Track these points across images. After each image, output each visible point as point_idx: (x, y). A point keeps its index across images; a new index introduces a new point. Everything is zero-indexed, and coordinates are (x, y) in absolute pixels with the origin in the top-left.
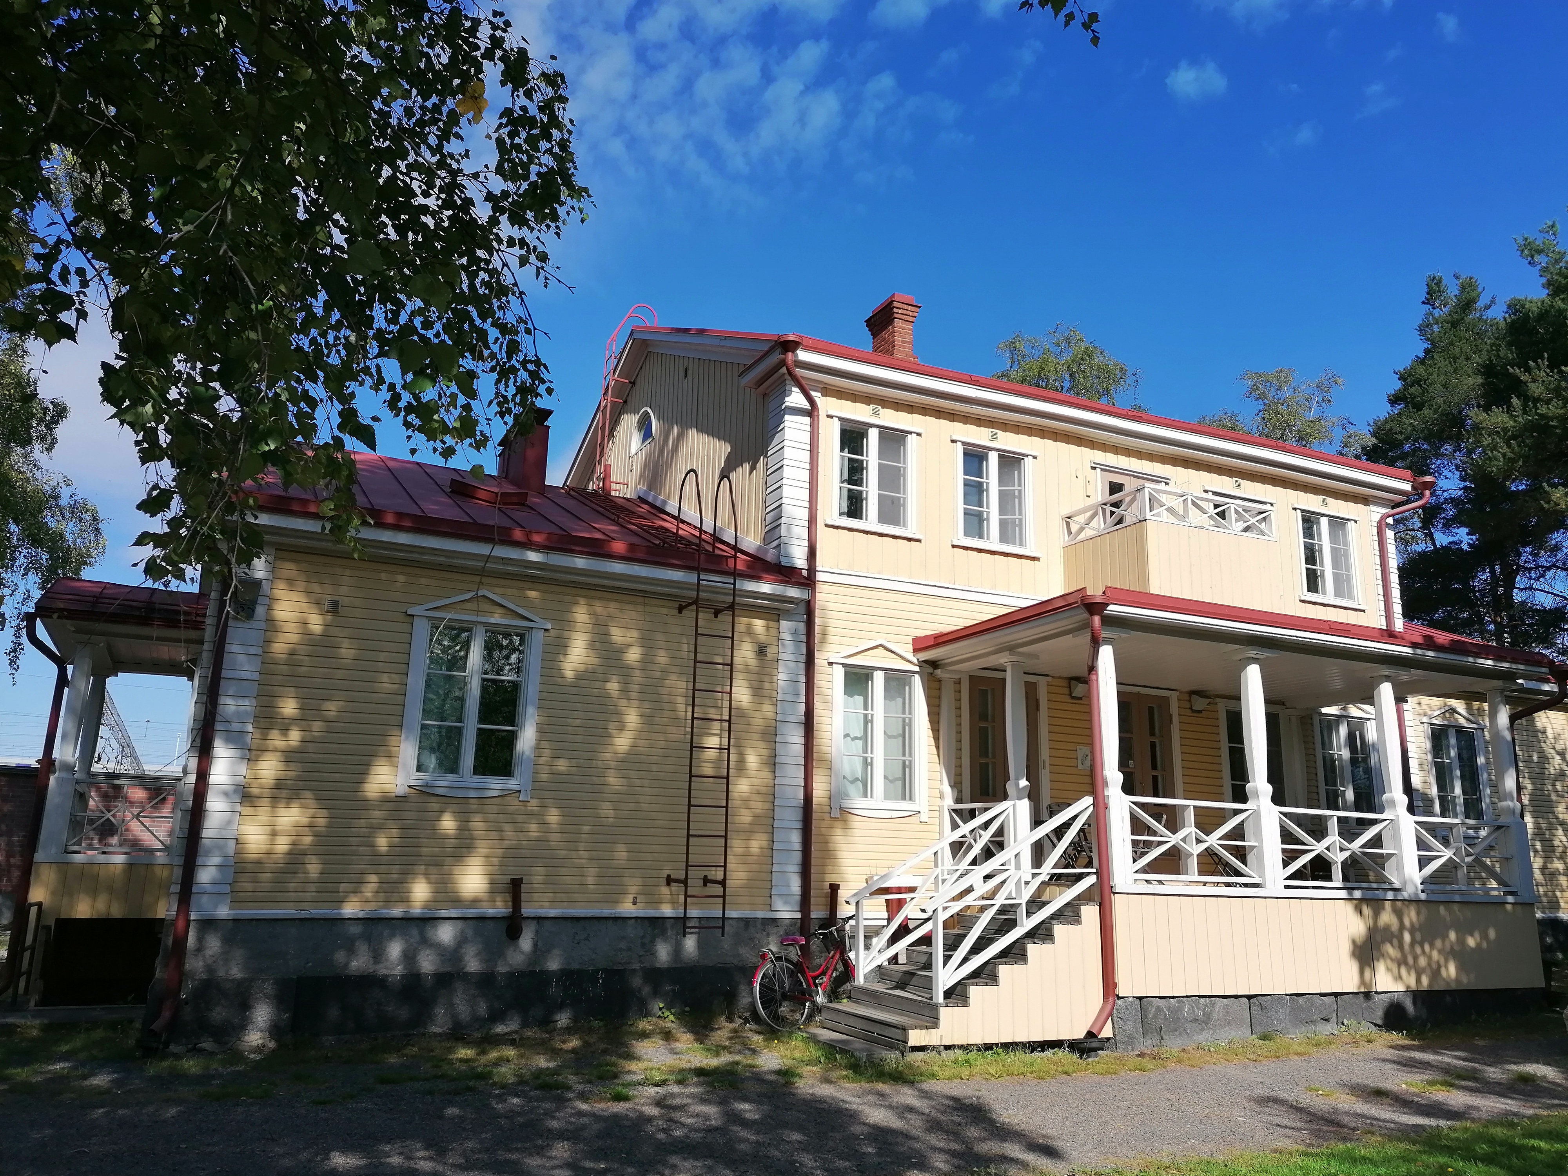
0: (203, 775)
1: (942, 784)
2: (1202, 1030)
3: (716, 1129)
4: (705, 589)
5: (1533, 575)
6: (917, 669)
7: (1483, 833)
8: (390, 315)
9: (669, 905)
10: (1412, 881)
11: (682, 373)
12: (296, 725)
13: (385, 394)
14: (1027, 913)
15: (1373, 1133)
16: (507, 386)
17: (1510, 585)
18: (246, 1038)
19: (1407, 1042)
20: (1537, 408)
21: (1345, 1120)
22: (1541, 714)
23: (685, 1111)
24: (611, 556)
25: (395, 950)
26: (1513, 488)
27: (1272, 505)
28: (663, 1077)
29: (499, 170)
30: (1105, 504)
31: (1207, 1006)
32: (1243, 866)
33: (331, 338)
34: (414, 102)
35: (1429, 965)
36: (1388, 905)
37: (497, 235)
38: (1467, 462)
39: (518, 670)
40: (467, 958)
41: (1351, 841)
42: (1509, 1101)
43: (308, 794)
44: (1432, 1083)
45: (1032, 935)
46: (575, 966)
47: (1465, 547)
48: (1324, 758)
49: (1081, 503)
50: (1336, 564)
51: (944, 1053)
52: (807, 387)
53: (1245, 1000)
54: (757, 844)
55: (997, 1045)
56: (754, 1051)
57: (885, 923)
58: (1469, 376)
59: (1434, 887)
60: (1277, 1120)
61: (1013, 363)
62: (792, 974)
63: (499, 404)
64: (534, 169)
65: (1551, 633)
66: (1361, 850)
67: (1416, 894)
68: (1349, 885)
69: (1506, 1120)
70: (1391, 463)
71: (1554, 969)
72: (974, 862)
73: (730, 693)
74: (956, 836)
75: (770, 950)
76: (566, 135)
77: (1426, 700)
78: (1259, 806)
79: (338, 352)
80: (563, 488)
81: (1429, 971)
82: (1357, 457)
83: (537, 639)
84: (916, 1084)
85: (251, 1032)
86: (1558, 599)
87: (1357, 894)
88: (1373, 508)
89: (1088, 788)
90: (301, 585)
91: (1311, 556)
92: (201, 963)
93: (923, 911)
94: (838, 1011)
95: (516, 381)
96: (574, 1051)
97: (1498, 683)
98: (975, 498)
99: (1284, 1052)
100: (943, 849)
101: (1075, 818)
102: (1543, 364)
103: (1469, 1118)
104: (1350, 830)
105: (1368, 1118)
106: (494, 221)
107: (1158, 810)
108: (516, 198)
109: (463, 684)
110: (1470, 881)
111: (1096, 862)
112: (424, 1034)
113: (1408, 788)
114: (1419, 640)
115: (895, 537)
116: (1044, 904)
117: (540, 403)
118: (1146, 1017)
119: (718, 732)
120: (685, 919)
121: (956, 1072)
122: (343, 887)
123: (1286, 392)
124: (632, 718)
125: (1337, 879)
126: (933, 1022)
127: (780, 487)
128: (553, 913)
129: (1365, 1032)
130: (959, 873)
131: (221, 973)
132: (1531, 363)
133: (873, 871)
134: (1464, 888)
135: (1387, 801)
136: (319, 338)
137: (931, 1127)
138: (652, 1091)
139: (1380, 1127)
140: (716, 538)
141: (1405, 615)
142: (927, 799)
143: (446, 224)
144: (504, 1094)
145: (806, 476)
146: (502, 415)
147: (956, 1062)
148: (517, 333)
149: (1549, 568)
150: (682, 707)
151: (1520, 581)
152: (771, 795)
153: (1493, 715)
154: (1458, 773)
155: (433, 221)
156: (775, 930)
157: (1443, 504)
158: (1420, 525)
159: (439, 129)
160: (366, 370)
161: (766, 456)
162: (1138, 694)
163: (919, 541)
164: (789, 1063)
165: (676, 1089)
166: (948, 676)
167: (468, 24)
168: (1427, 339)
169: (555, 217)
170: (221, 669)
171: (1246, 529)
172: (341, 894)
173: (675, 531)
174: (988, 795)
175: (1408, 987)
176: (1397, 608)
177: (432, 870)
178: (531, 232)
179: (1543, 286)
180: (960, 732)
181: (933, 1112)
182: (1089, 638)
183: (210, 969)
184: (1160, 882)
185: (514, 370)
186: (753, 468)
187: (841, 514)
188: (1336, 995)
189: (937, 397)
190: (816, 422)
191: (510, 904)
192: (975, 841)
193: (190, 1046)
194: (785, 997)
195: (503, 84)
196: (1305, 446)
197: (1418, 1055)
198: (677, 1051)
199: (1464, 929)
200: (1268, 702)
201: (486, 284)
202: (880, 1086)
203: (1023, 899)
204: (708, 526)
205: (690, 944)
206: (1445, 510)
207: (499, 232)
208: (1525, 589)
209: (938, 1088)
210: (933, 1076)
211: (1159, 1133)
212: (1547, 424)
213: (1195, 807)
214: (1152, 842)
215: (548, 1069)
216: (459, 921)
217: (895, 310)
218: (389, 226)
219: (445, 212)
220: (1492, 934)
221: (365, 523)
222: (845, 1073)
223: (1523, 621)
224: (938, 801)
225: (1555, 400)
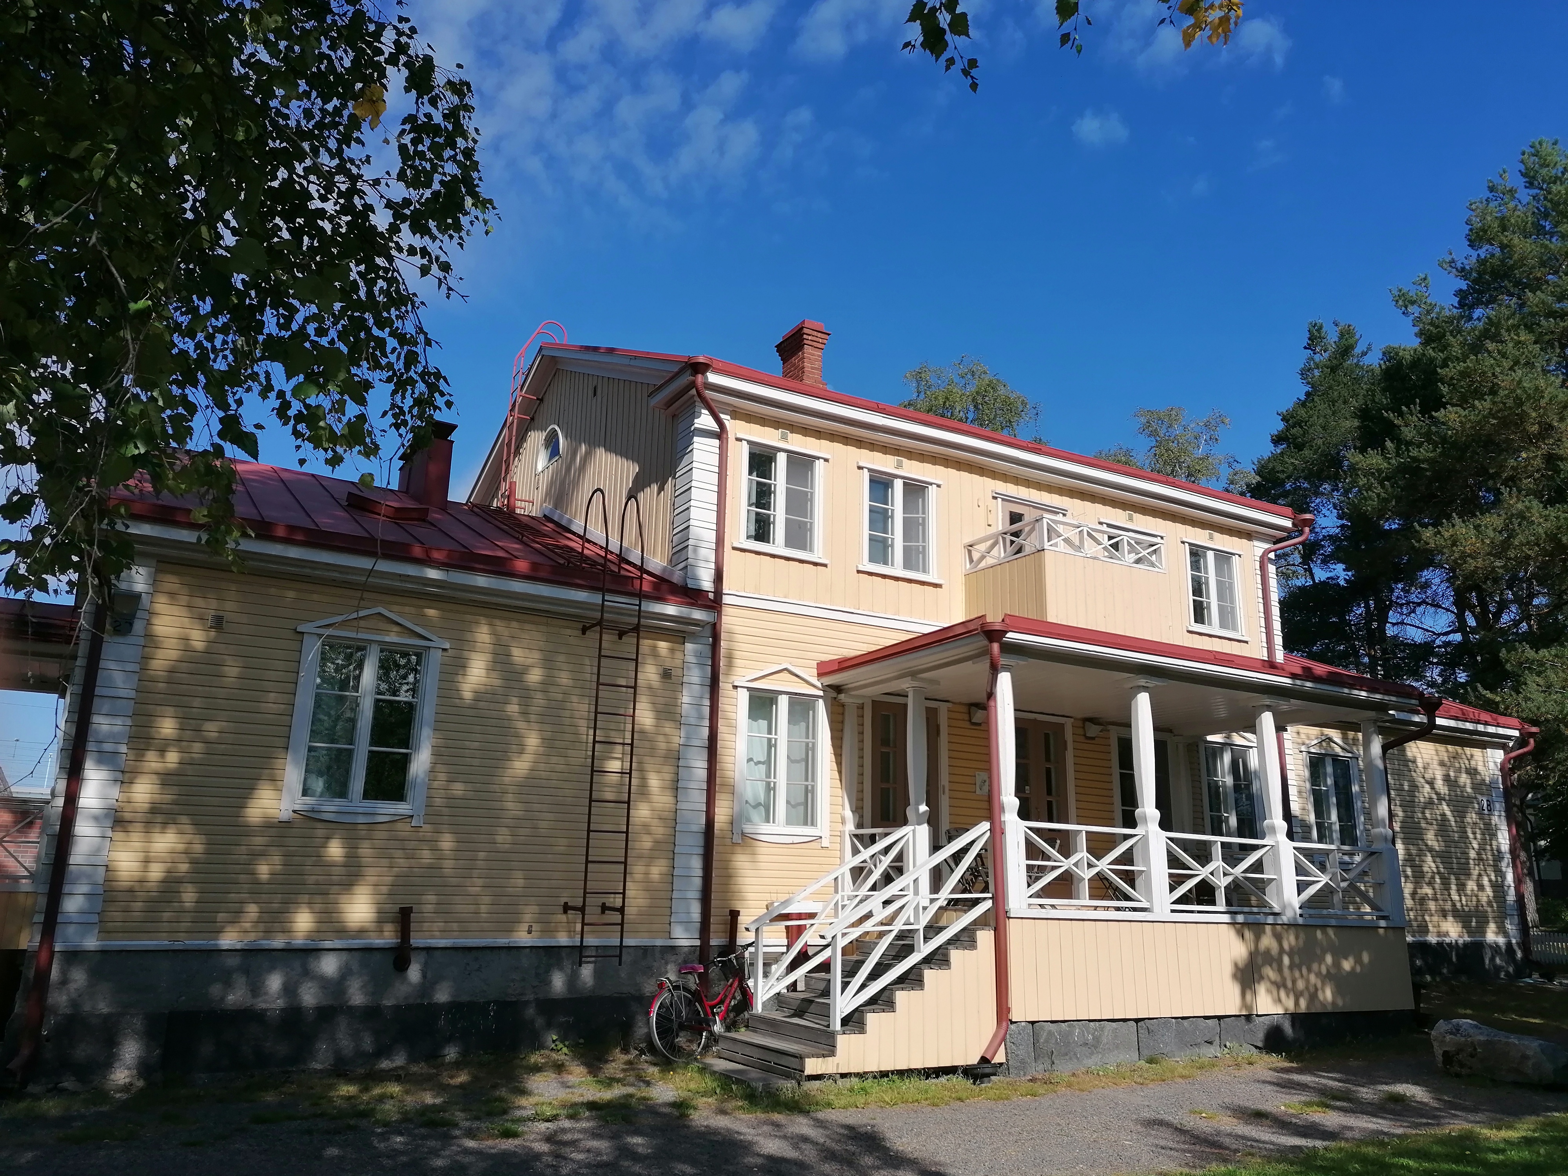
0: (72, 798)
1: (843, 809)
2: (1092, 1054)
3: (605, 1165)
4: (609, 609)
5: (1405, 611)
6: (821, 693)
7: (1357, 859)
8: (282, 321)
9: (564, 934)
10: (1290, 905)
11: (591, 393)
12: (174, 746)
13: (273, 402)
14: (925, 938)
15: (1252, 1155)
16: (403, 397)
17: (1383, 620)
18: (112, 1077)
19: (1287, 1064)
20: (1409, 451)
21: (1227, 1141)
22: (1412, 744)
23: (576, 1147)
24: (512, 575)
25: (275, 982)
26: (1386, 527)
27: (1162, 538)
28: (555, 1112)
29: (401, 176)
30: (1005, 534)
31: (1096, 1030)
32: (1132, 891)
33: (218, 343)
34: (313, 104)
35: (1307, 988)
36: (1268, 929)
37: (397, 243)
38: (1343, 502)
39: (414, 691)
40: (351, 991)
41: (1233, 866)
42: (1380, 1121)
43: (184, 819)
44: (1308, 1104)
45: (928, 960)
46: (465, 998)
47: (1342, 583)
48: (1209, 784)
49: (982, 532)
50: (1221, 597)
51: (840, 1082)
52: (716, 410)
53: (1134, 1024)
54: (657, 871)
55: (893, 1072)
56: (648, 1084)
57: (784, 949)
58: (1347, 419)
59: (1312, 912)
60: (1163, 1143)
61: (919, 392)
62: (689, 1003)
63: (394, 416)
64: (437, 177)
65: (1420, 667)
66: (1243, 875)
67: (1295, 918)
68: (1233, 909)
69: (1376, 1139)
70: (1274, 501)
71: (1423, 991)
72: (874, 888)
73: (633, 716)
74: (856, 861)
75: (668, 978)
76: (471, 144)
77: (1305, 730)
78: (1147, 832)
79: (225, 357)
80: (466, 504)
81: (1306, 994)
82: (1242, 494)
83: (435, 658)
84: (811, 1114)
85: (118, 1070)
86: (1427, 634)
87: (1240, 918)
88: (1256, 543)
89: (985, 813)
90: (184, 600)
91: (1198, 588)
92: (65, 998)
93: (822, 937)
94: (735, 1040)
95: (413, 393)
96: (462, 1086)
97: (1372, 714)
98: (880, 525)
99: (1169, 1075)
100: (843, 874)
101: (972, 843)
102: (1415, 409)
103: (1343, 1139)
104: (1232, 855)
105: (1249, 1140)
106: (394, 229)
107: (1052, 835)
108: (418, 206)
109: (356, 704)
110: (1345, 905)
111: (991, 887)
112: (304, 1071)
113: (1287, 815)
114: (1299, 671)
115: (802, 561)
116: (941, 929)
117: (438, 416)
118: (1038, 1041)
119: (620, 756)
120: (581, 948)
121: (852, 1100)
122: (221, 916)
123: (1177, 430)
124: (533, 741)
125: (1221, 906)
126: (830, 1050)
127: (688, 508)
128: (443, 943)
129: (1247, 1055)
130: (858, 899)
131: (87, 1007)
132: (1404, 408)
133: (774, 897)
134: (1339, 913)
135: (1268, 827)
136: (205, 342)
137: (825, 1157)
138: (543, 1126)
139: (1260, 1148)
140: (622, 559)
141: (1285, 647)
142: (829, 824)
143: (343, 230)
144: (387, 1132)
145: (714, 498)
146: (397, 426)
147: (851, 1090)
148: (416, 344)
149: (1419, 604)
150: (583, 730)
151: (1393, 617)
152: (673, 820)
153: (1367, 745)
154: (1334, 800)
155: (330, 226)
156: (673, 958)
157: (1321, 540)
158: (1300, 560)
159: (339, 133)
160: (254, 377)
161: (674, 478)
162: (1035, 720)
163: (825, 565)
164: (684, 1094)
165: (567, 1124)
166: (851, 700)
167: (372, 28)
168: (1308, 383)
169: (458, 227)
170: (95, 686)
171: (1138, 561)
172: (218, 924)
173: (580, 550)
174: (889, 820)
175: (1286, 1010)
176: (1278, 640)
177: (318, 899)
178: (433, 242)
179: (1416, 335)
180: (862, 757)
181: (828, 1142)
182: (988, 665)
183: (74, 1004)
184: (1053, 906)
185: (412, 382)
186: (661, 489)
187: (748, 537)
188: (1219, 1018)
189: (845, 423)
190: (725, 444)
191: (399, 934)
192: (875, 866)
193: (50, 1086)
194: (682, 1027)
195: (407, 90)
196: (1194, 482)
197: (1296, 1077)
198: (570, 1084)
199: (1340, 954)
200: (1156, 729)
201: (386, 293)
202: (776, 1117)
203: (921, 926)
204: (614, 547)
205: (587, 972)
206: (1323, 546)
207: (398, 240)
208: (1397, 624)
209: (834, 1117)
210: (829, 1105)
211: (1048, 1159)
212: (1418, 467)
213: (1087, 832)
214: (1046, 866)
215: (434, 1105)
216: (344, 952)
217: (805, 336)
218: (284, 230)
219: (343, 218)
220: (1366, 957)
221: (245, 535)
222: (740, 1104)
223: (1395, 654)
224: (839, 827)
225: (1426, 444)
